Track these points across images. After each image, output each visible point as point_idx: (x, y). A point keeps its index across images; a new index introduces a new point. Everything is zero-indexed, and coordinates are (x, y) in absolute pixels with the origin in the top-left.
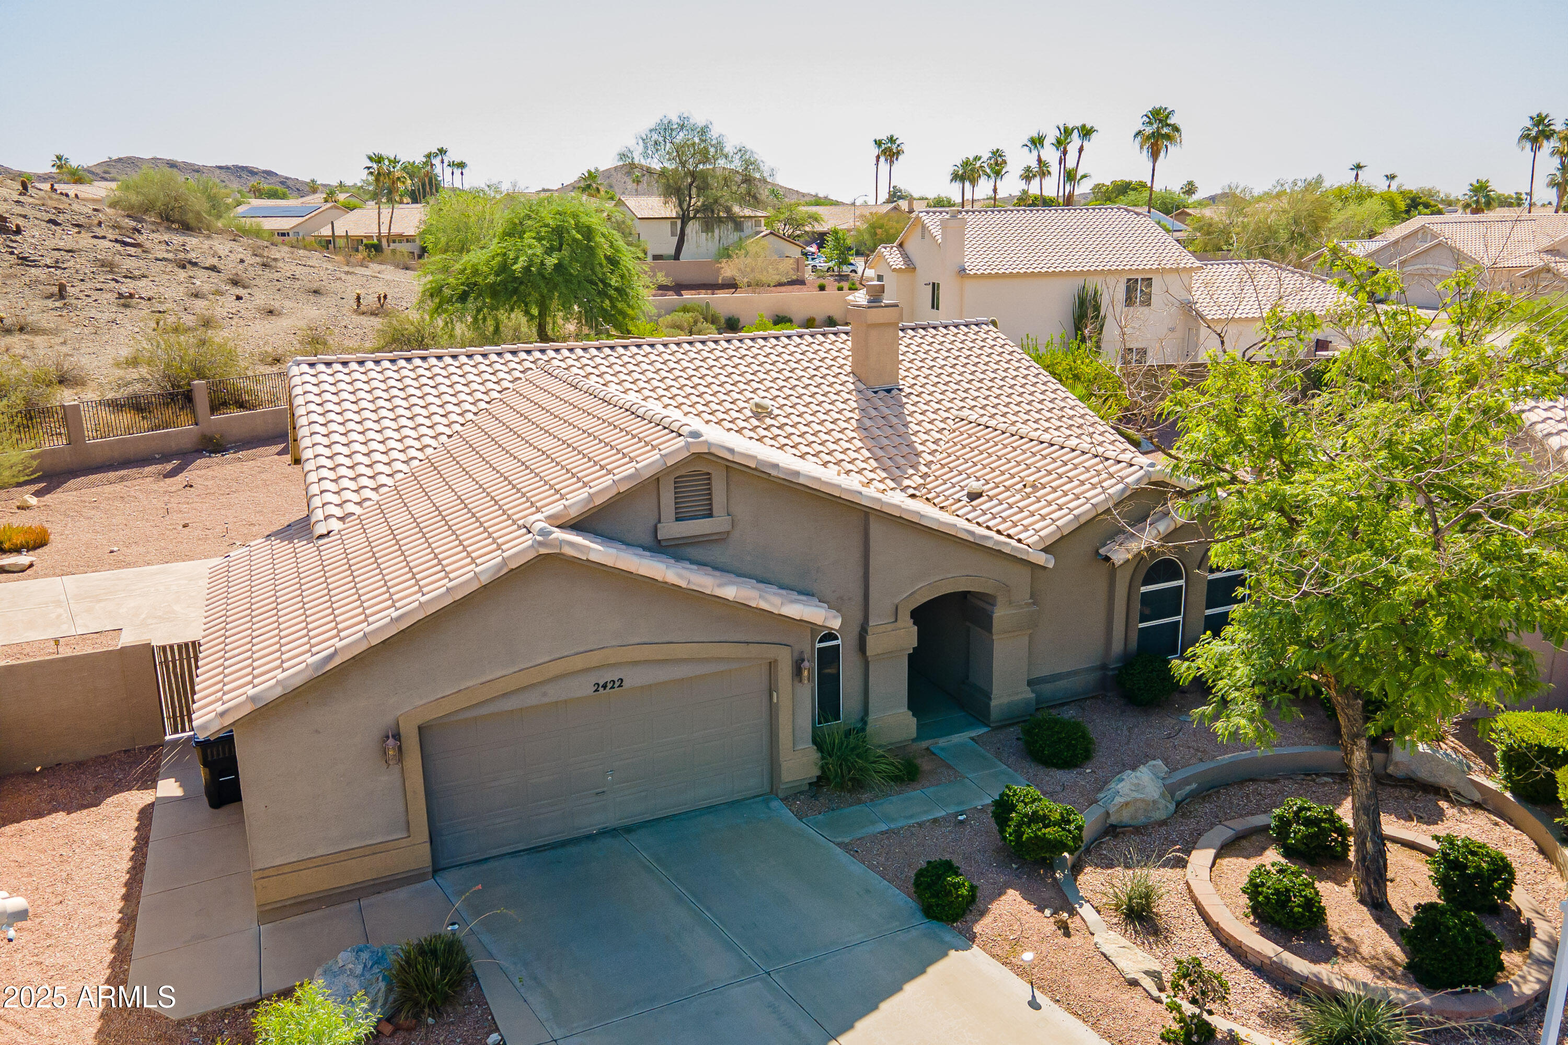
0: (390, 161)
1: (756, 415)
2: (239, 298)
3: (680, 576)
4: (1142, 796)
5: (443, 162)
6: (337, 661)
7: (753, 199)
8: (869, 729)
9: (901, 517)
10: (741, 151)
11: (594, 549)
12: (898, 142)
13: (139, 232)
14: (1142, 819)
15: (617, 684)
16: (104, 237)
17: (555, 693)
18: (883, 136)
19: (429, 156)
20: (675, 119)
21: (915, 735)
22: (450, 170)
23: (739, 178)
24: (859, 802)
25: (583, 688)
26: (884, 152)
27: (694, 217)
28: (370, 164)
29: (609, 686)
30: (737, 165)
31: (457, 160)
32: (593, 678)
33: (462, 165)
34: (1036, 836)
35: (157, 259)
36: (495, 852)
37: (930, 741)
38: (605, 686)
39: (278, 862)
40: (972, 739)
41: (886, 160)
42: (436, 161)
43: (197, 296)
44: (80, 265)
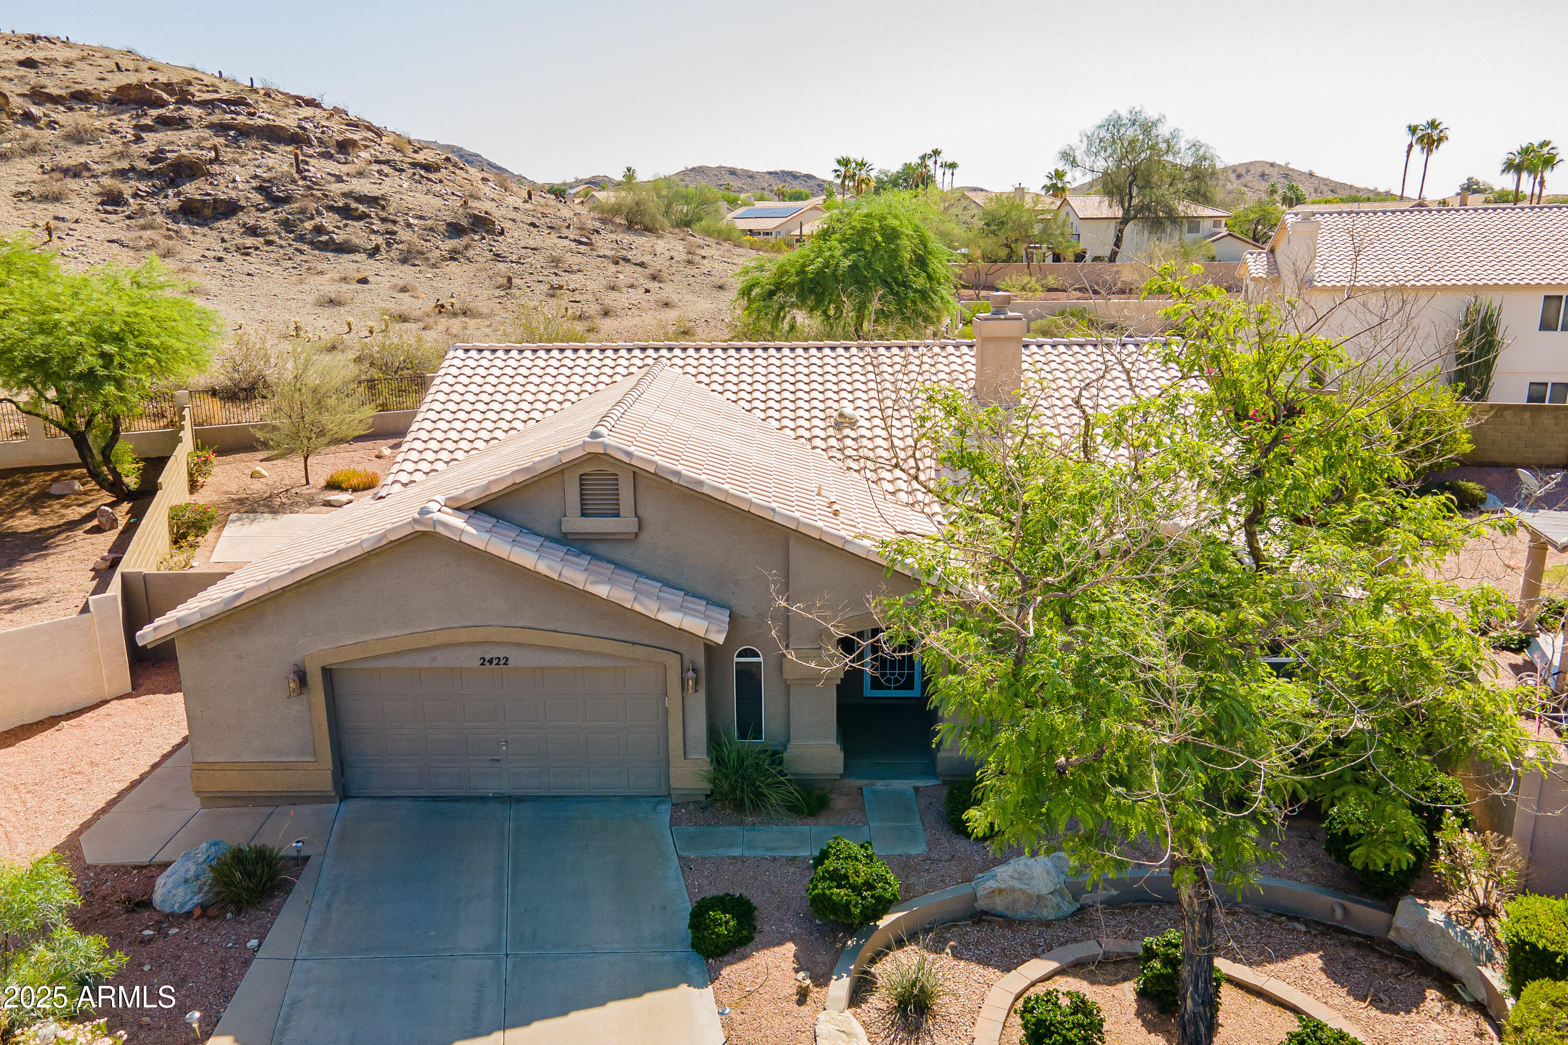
0: (857, 164)
1: (838, 426)
2: (647, 291)
3: (552, 569)
4: (1024, 887)
5: (936, 163)
6: (244, 600)
7: (1200, 196)
8: (785, 755)
9: (820, 540)
10: (1196, 146)
11: (468, 533)
12: (1441, 127)
13: (598, 232)
14: (1022, 913)
15: (502, 662)
16: (566, 237)
17: (443, 660)
18: (1421, 120)
19: (923, 158)
20: (1125, 114)
21: (842, 771)
22: (941, 170)
23: (1187, 175)
24: (741, 823)
25: (469, 659)
26: (1421, 140)
27: (1135, 217)
28: (838, 167)
29: (495, 662)
30: (1188, 161)
31: (950, 161)
32: (480, 652)
33: (953, 166)
34: (824, 894)
35: (599, 256)
36: (399, 793)
37: (866, 782)
38: (491, 662)
39: (212, 759)
40: (916, 789)
41: (1423, 149)
42: (930, 163)
43: (613, 288)
44: (536, 261)
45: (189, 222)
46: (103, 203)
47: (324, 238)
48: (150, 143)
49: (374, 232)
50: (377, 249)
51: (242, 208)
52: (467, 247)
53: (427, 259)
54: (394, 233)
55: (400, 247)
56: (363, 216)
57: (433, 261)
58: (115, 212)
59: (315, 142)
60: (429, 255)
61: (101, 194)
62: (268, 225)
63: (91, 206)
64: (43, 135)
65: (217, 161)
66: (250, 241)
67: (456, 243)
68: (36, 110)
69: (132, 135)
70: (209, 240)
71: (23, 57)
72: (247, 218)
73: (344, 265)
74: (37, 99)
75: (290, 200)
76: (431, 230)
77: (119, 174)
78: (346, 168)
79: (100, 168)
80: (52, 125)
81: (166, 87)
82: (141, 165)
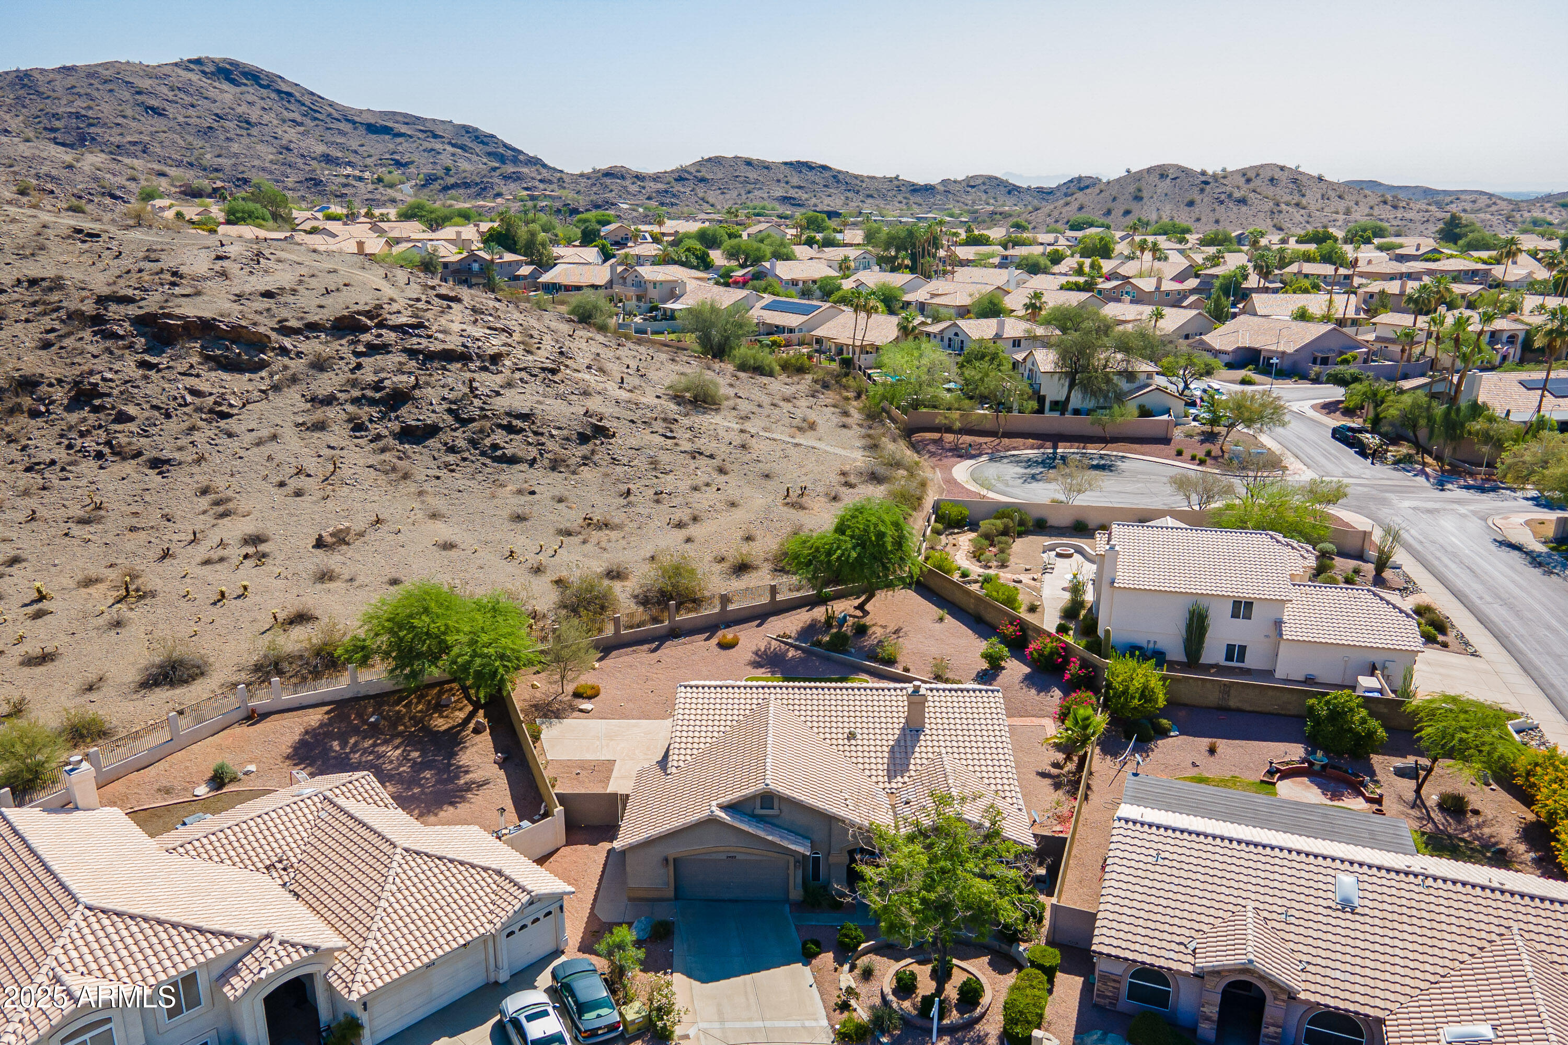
1: (849, 739)
2: (718, 489)
11: (727, 819)
13: (677, 420)
17: (714, 856)
25: (723, 857)
29: (732, 858)
32: (727, 855)
34: (842, 939)
36: (695, 898)
38: (730, 858)
39: (633, 886)
43: (696, 489)
44: (641, 462)
45: (410, 443)
46: (353, 430)
47: (499, 453)
48: (368, 369)
49: (530, 444)
50: (534, 460)
51: (441, 429)
52: (593, 452)
53: (568, 466)
54: (543, 444)
55: (548, 456)
56: (521, 431)
57: (572, 468)
58: (362, 437)
59: (475, 358)
60: (569, 462)
61: (349, 421)
62: (461, 443)
63: (346, 433)
64: (297, 365)
65: (417, 386)
66: (451, 458)
67: (585, 449)
68: (287, 343)
69: (354, 361)
70: (425, 458)
71: (263, 288)
72: (446, 437)
73: (515, 476)
74: (285, 331)
75: (472, 420)
76: (567, 439)
77: (355, 401)
78: (499, 379)
79: (342, 396)
80: (299, 355)
81: (368, 314)
82: (369, 393)
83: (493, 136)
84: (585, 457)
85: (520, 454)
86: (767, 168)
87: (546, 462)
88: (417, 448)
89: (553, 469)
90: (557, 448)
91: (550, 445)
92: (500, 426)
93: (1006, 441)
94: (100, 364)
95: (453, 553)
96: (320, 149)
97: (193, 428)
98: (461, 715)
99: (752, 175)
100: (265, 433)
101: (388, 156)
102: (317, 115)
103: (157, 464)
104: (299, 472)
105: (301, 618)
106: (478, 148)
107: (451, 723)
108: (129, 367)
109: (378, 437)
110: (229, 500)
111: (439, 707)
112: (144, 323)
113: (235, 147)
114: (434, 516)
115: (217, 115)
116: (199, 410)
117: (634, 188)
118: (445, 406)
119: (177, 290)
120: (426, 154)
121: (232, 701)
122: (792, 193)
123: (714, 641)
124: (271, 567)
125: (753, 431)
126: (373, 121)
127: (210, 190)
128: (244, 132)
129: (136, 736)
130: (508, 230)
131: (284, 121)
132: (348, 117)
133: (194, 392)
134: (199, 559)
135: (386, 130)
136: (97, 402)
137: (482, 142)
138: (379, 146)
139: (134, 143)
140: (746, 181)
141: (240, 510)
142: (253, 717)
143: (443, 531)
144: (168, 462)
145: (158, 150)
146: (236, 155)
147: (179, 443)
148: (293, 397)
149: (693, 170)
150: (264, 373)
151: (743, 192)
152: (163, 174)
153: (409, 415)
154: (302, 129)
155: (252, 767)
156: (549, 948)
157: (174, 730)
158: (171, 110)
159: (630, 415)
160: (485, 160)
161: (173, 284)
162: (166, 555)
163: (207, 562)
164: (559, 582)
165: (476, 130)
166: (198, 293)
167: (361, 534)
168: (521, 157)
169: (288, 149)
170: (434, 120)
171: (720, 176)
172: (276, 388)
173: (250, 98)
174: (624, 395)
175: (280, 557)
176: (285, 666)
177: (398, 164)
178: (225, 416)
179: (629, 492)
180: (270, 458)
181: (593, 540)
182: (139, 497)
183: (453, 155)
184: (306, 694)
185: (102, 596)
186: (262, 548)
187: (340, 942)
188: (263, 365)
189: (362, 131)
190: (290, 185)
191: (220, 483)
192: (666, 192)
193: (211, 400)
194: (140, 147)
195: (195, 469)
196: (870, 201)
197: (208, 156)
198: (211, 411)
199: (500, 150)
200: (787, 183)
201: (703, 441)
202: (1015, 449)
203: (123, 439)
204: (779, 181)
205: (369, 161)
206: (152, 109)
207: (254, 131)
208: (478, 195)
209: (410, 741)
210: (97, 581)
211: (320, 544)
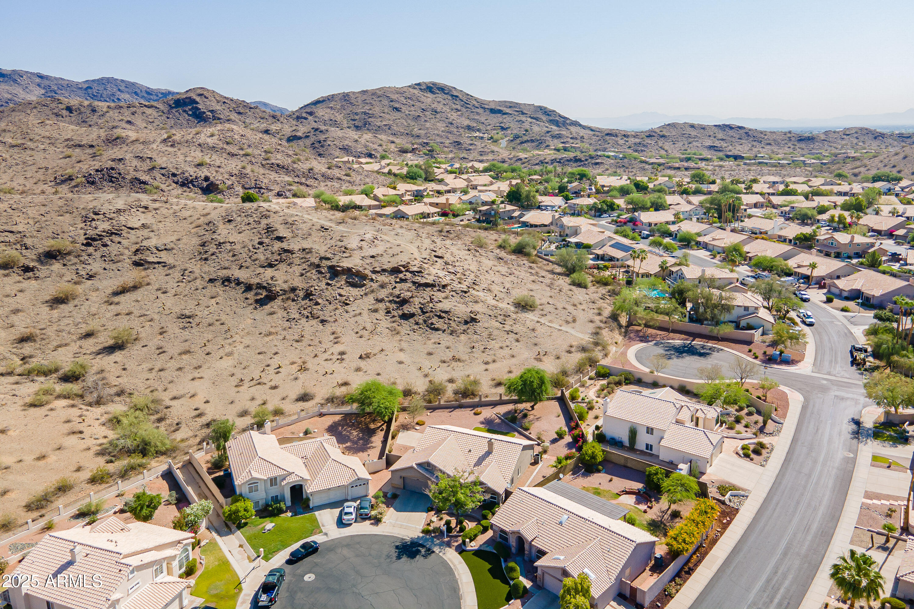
43: (501, 348)
44: (485, 334)
45: (403, 320)
46: (386, 313)
47: (433, 326)
48: (398, 289)
49: (445, 323)
50: (445, 330)
51: (416, 315)
52: (468, 329)
54: (450, 324)
55: (451, 329)
56: (443, 318)
57: (458, 334)
58: (388, 316)
59: (437, 286)
60: (457, 332)
61: (386, 309)
62: (421, 321)
63: (384, 314)
64: (375, 285)
65: (412, 297)
66: (416, 327)
67: (465, 327)
68: (374, 276)
69: (394, 285)
70: (407, 326)
71: (372, 254)
72: (416, 318)
73: (436, 336)
74: (374, 272)
75: (427, 312)
76: (460, 322)
77: (390, 301)
78: (443, 295)
79: (386, 299)
80: (377, 281)
81: (404, 266)
82: (395, 299)
83: (554, 111)
84: (464, 330)
85: (440, 327)
86: (704, 129)
87: (449, 331)
88: (406, 322)
89: (451, 334)
90: (455, 326)
91: (453, 324)
92: (436, 315)
93: (672, 335)
94: (315, 283)
95: (402, 365)
96: (467, 122)
97: (336, 309)
98: (380, 424)
99: (693, 133)
100: (357, 312)
101: (498, 125)
102: (468, 106)
103: (323, 322)
104: (364, 328)
105: (346, 384)
106: (544, 118)
107: (376, 426)
108: (323, 285)
109: (394, 316)
110: (339, 337)
111: (374, 421)
112: (332, 268)
113: (428, 125)
114: (401, 350)
115: (423, 109)
116: (340, 302)
117: (621, 142)
118: (420, 306)
119: (345, 255)
120: (517, 123)
121: (316, 409)
122: (717, 144)
123: (473, 411)
124: (344, 364)
125: (543, 322)
126: (493, 107)
127: (411, 149)
128: (433, 117)
129: (290, 415)
130: (518, 189)
131: (452, 110)
132: (482, 105)
133: (340, 295)
134: (324, 359)
135: (500, 112)
136: (311, 297)
137: (548, 115)
138: (495, 119)
139: (385, 125)
140: (690, 136)
141: (342, 342)
142: (321, 415)
143: (402, 356)
144: (326, 321)
145: (395, 128)
146: (427, 129)
147: (331, 314)
148: (370, 299)
149: (658, 131)
150: (363, 288)
151: (686, 143)
152: (393, 142)
153: (407, 309)
154: (459, 113)
155: (316, 430)
156: (364, 494)
157: (299, 415)
158: (404, 108)
159: (491, 313)
160: (547, 125)
161: (344, 252)
162: (316, 356)
163: (326, 360)
164: (430, 381)
165: (546, 108)
166: (350, 256)
167: (375, 355)
168: (568, 122)
169: (452, 124)
170: (525, 104)
171: (674, 133)
172: (366, 294)
173: (439, 99)
174: (494, 302)
175: (348, 360)
176: (335, 400)
177: (503, 129)
178: (347, 304)
179: (473, 347)
180: (356, 322)
181: (452, 366)
182: (314, 334)
183: (531, 123)
184: (338, 410)
185: (295, 367)
186: (344, 357)
187: (309, 478)
188: (364, 285)
189: (488, 112)
190: (447, 145)
191: (339, 330)
192: (640, 144)
193: (345, 298)
194: (388, 127)
195: (333, 324)
196: (769, 147)
197: (415, 130)
198: (344, 302)
199: (556, 118)
200: (715, 137)
201: (517, 326)
202: (673, 339)
203: (315, 312)
204: (710, 136)
205: (489, 128)
206: (396, 108)
207: (438, 116)
208: (538, 147)
209: (362, 431)
210: (295, 363)
211: (361, 357)
